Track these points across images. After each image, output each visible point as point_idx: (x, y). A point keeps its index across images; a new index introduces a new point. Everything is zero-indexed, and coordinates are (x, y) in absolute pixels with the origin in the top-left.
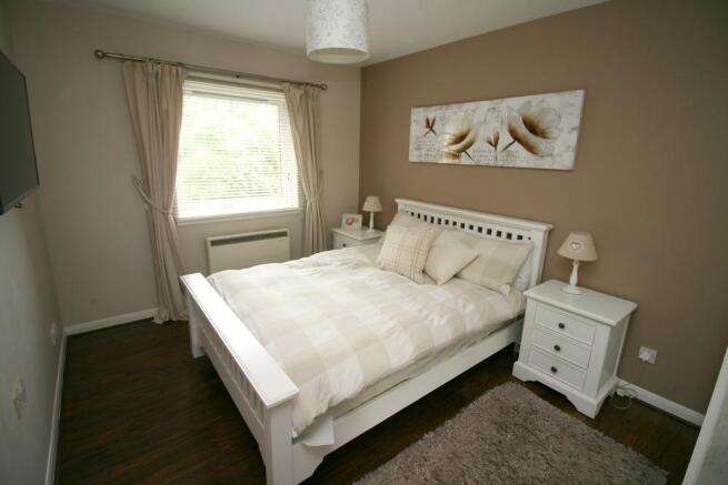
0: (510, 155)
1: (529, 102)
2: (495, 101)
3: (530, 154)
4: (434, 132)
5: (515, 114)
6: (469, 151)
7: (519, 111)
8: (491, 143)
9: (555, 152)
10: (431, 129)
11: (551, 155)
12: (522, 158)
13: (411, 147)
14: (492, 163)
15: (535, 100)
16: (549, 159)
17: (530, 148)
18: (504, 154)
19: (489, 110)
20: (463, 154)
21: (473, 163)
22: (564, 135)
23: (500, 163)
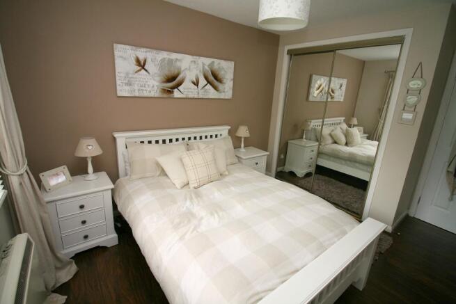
0: (206, 91)
1: (213, 62)
2: (195, 57)
3: (215, 91)
4: (146, 70)
5: (206, 67)
6: (180, 88)
7: (209, 66)
8: (194, 83)
9: (226, 90)
10: (143, 67)
11: (224, 92)
12: (211, 93)
13: (118, 82)
14: (196, 96)
15: (217, 61)
16: (223, 94)
17: (216, 88)
18: (203, 91)
19: (192, 62)
20: (176, 90)
21: (184, 96)
22: (228, 81)
23: (201, 96)
